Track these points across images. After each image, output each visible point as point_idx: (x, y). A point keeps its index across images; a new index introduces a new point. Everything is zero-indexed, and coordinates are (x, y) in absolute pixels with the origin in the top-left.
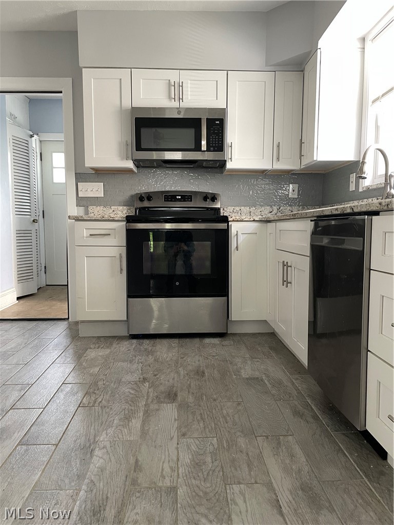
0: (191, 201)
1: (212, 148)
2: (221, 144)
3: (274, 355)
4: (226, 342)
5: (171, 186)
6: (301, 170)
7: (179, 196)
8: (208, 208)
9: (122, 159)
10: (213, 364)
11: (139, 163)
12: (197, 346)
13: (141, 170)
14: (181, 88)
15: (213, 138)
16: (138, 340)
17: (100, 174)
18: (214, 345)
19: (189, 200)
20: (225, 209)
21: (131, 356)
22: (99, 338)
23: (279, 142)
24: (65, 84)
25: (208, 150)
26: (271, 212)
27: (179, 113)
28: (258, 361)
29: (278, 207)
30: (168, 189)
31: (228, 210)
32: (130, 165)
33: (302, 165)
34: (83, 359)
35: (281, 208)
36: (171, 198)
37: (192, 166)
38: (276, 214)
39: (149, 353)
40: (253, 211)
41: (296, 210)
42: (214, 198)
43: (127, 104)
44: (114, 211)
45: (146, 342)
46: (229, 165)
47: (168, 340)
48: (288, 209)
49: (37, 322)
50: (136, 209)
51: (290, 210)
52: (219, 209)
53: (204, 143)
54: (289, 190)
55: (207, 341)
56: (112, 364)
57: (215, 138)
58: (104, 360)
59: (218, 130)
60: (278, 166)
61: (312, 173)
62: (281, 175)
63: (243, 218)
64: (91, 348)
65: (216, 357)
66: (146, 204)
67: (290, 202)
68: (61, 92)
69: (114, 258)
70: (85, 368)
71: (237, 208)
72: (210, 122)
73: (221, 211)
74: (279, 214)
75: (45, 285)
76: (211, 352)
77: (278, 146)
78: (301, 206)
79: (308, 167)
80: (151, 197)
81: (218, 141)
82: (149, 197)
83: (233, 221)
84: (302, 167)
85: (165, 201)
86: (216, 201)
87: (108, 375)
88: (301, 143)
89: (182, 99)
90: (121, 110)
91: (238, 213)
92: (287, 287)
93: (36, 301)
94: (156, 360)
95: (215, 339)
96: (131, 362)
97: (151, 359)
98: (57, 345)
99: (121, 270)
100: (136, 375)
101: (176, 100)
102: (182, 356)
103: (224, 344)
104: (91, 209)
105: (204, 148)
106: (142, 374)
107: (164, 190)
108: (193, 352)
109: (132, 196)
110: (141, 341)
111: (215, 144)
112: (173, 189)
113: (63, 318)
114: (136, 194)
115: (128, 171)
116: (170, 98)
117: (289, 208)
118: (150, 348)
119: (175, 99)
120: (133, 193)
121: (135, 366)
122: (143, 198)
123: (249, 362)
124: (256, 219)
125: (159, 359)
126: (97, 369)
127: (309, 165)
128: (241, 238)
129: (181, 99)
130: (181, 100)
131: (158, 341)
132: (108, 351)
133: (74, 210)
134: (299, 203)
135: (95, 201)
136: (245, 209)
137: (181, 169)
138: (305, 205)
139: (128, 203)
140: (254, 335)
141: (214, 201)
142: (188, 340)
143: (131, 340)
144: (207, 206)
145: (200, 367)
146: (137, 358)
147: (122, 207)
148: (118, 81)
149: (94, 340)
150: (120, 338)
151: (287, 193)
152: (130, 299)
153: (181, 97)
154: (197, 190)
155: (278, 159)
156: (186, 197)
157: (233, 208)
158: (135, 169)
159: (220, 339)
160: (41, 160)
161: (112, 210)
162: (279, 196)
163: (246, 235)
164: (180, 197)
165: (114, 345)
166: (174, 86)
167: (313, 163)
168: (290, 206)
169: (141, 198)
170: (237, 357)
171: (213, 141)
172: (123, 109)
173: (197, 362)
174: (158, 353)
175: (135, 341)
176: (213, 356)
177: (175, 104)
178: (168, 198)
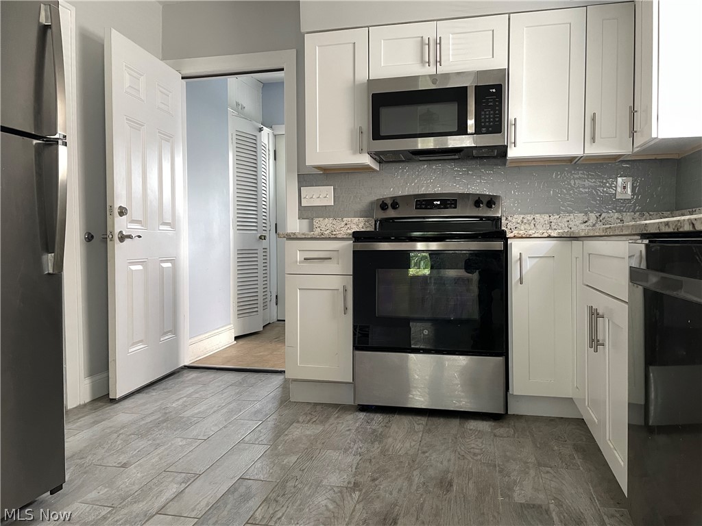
0: (455, 207)
1: (484, 129)
2: (497, 121)
3: (579, 462)
4: (502, 430)
5: (428, 186)
6: (634, 154)
7: (437, 201)
8: (481, 218)
9: (354, 153)
10: (471, 469)
11: (379, 157)
12: (454, 432)
13: (385, 166)
14: (438, 46)
15: (485, 115)
16: (368, 414)
17: (328, 174)
18: (481, 434)
19: (453, 206)
20: (509, 218)
21: (348, 441)
22: (316, 404)
23: (594, 114)
24: (286, 58)
25: (478, 131)
26: (586, 222)
27: (434, 82)
28: (548, 472)
29: (598, 214)
30: (422, 191)
31: (514, 220)
32: (366, 160)
33: (635, 146)
34: (281, 438)
35: (603, 215)
36: (426, 205)
37: (457, 157)
38: (594, 225)
39: (377, 437)
40: (555, 221)
41: (629, 218)
42: (491, 202)
43: (362, 77)
44: (346, 224)
45: (378, 418)
46: (512, 153)
47: (411, 418)
48: (615, 217)
49: (247, 374)
50: (375, 221)
51: (618, 218)
52: (499, 219)
53: (471, 122)
54: (616, 187)
55: (473, 424)
56: (318, 451)
57: (489, 114)
58: (309, 443)
59: (494, 101)
60: (593, 150)
61: (656, 159)
62: (602, 164)
63: (530, 232)
64: (298, 422)
65: (479, 457)
66: (391, 213)
67: (620, 206)
68: (282, 70)
69: (336, 291)
70: (277, 455)
71: (529, 217)
72: (481, 91)
73: (503, 221)
74: (600, 226)
75: (275, 319)
76: (473, 446)
77: (594, 119)
78: (637, 211)
79: (647, 150)
80: (397, 204)
81: (494, 118)
82: (395, 203)
83: (515, 237)
84: (636, 150)
85: (416, 208)
86: (493, 206)
87: (306, 470)
88: (633, 111)
89: (440, 62)
90: (355, 86)
91: (529, 224)
92: (596, 351)
93: (258, 342)
94: (383, 452)
95: (485, 423)
96: (346, 450)
97: (376, 449)
98: (256, 413)
99: (346, 309)
100: (345, 477)
101: (431, 64)
102: (425, 449)
103: (498, 434)
104: (317, 221)
105: (471, 129)
106: (355, 475)
107: (417, 193)
108: (442, 444)
109: (372, 203)
110: (372, 415)
111: (489, 122)
112: (430, 191)
113: (280, 369)
114: (377, 200)
115: (365, 169)
116: (422, 62)
117: (616, 215)
118: (381, 430)
119: (429, 62)
120: (374, 198)
121: (349, 459)
122: (386, 204)
123: (532, 472)
124: (553, 235)
125: (388, 450)
126: (294, 459)
127: (647, 146)
128: (528, 265)
129: (438, 62)
130: (438, 64)
131: (397, 417)
132: (318, 429)
133: (294, 224)
134: (635, 207)
135: (322, 211)
136: (542, 219)
137: (442, 162)
138: (645, 211)
139: (366, 214)
140: (551, 420)
141: (491, 207)
142: (442, 420)
143: (357, 413)
144: (480, 215)
145: (448, 472)
146: (356, 446)
147: (357, 219)
148: (351, 46)
149: (308, 408)
150: (343, 408)
151: (614, 192)
152: (357, 352)
153: (438, 59)
154: (466, 191)
155: (593, 139)
156: (449, 202)
157: (522, 216)
158: (375, 166)
159: (493, 424)
160: (275, 159)
161: (345, 223)
162: (600, 196)
163: (538, 259)
164: (439, 203)
165: (332, 420)
166: (429, 44)
167: (653, 143)
168: (620, 211)
169: (383, 206)
170: (514, 460)
171: (485, 118)
172: (356, 83)
173: (445, 463)
174: (390, 440)
175: (362, 415)
176: (475, 454)
177: (431, 70)
178: (421, 205)
